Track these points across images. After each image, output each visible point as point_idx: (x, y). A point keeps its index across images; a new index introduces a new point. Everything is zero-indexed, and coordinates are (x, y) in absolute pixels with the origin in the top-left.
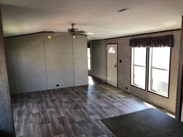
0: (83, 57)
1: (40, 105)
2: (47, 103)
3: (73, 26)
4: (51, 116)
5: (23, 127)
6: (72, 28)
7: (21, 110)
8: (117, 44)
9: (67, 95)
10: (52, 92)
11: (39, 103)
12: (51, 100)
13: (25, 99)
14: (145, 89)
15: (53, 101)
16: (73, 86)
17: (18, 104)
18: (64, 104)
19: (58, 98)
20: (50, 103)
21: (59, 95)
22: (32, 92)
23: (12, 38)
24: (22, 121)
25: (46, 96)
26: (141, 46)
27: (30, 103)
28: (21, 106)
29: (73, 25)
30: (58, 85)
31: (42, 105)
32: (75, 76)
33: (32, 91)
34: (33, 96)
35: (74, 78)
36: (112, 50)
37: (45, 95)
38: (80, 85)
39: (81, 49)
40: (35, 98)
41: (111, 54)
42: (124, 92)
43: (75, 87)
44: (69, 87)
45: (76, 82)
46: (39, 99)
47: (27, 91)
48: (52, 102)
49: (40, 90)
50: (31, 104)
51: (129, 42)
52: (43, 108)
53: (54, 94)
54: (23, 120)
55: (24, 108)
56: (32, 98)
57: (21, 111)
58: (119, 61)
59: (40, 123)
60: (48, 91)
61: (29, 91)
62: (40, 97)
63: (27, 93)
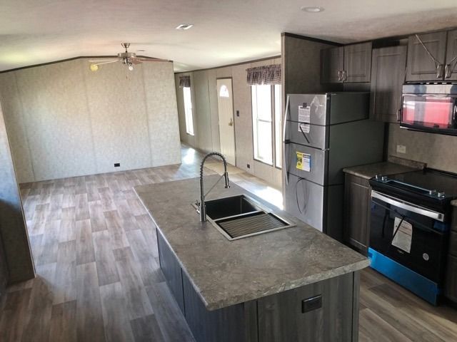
0: (167, 107)
1: (78, 196)
2: (90, 194)
3: (126, 47)
4: (94, 210)
5: (44, 224)
6: (125, 52)
7: (43, 204)
8: (231, 78)
9: (132, 182)
10: (105, 177)
11: (76, 193)
12: (99, 189)
13: (52, 189)
14: (271, 164)
15: (103, 190)
16: (149, 166)
17: (38, 196)
18: (122, 194)
19: (114, 186)
20: (96, 193)
21: (116, 181)
22: (66, 179)
23: (19, 71)
24: (43, 218)
25: (92, 184)
26: (263, 82)
27: (61, 193)
28: (44, 198)
29: (125, 45)
30: (117, 165)
31: (82, 196)
32: (153, 146)
33: (66, 176)
34: (67, 184)
35: (151, 151)
36: (224, 91)
37: (89, 182)
38: (163, 164)
39: (161, 89)
40: (70, 186)
41: (223, 98)
42: (243, 173)
43: (153, 169)
44: (142, 167)
45: (155, 158)
46: (77, 188)
47: (56, 177)
48: (100, 192)
49: (82, 174)
50: (62, 195)
51: (246, 74)
52: (82, 200)
53: (109, 179)
54: (46, 216)
55: (49, 201)
56: (65, 187)
57: (42, 206)
58: (236, 113)
59: (73, 220)
60: (98, 175)
61: (60, 177)
62: (79, 185)
63: (55, 180)
